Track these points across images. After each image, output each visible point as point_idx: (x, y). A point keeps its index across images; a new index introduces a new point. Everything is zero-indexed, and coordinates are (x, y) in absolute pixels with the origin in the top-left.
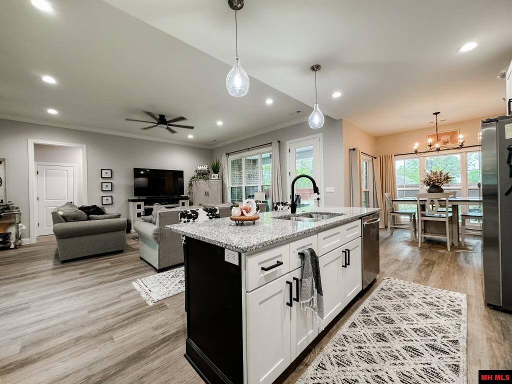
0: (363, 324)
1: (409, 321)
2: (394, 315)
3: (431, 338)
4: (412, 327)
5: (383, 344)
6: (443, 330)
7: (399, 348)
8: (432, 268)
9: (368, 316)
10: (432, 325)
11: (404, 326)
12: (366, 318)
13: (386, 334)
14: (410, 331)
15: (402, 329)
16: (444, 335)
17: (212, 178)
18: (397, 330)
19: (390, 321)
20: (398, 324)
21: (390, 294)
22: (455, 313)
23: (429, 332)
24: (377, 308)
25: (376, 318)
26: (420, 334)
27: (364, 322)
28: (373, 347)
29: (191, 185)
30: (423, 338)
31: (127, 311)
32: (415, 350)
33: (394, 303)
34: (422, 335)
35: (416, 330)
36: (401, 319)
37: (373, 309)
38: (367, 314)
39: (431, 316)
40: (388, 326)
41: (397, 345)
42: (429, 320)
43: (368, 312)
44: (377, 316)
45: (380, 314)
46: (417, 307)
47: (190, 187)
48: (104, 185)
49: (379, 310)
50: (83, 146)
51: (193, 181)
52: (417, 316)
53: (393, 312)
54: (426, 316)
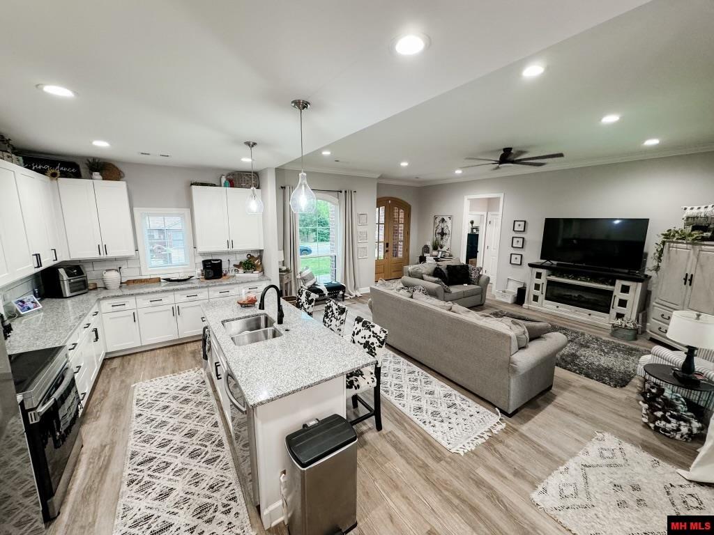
0: (210, 432)
1: (177, 471)
3: (153, 469)
4: (172, 466)
5: (186, 432)
6: (142, 491)
7: (174, 438)
9: (214, 442)
10: (154, 487)
11: (178, 461)
12: (213, 440)
13: (188, 440)
14: (173, 460)
15: (178, 455)
16: (142, 484)
18: (183, 451)
19: (194, 455)
20: (185, 458)
23: (156, 474)
24: (214, 459)
25: (206, 446)
27: (212, 435)
28: (190, 425)
30: (159, 462)
32: (163, 446)
34: (162, 465)
35: (168, 464)
36: (186, 467)
37: (217, 454)
38: (216, 443)
40: (192, 448)
41: (177, 439)
42: (158, 490)
43: (217, 446)
44: (206, 449)
45: (206, 454)
47: (660, 256)
48: (515, 240)
49: (210, 457)
50: (501, 196)
51: (664, 243)
52: (172, 487)
53: (197, 467)
54: (162, 496)
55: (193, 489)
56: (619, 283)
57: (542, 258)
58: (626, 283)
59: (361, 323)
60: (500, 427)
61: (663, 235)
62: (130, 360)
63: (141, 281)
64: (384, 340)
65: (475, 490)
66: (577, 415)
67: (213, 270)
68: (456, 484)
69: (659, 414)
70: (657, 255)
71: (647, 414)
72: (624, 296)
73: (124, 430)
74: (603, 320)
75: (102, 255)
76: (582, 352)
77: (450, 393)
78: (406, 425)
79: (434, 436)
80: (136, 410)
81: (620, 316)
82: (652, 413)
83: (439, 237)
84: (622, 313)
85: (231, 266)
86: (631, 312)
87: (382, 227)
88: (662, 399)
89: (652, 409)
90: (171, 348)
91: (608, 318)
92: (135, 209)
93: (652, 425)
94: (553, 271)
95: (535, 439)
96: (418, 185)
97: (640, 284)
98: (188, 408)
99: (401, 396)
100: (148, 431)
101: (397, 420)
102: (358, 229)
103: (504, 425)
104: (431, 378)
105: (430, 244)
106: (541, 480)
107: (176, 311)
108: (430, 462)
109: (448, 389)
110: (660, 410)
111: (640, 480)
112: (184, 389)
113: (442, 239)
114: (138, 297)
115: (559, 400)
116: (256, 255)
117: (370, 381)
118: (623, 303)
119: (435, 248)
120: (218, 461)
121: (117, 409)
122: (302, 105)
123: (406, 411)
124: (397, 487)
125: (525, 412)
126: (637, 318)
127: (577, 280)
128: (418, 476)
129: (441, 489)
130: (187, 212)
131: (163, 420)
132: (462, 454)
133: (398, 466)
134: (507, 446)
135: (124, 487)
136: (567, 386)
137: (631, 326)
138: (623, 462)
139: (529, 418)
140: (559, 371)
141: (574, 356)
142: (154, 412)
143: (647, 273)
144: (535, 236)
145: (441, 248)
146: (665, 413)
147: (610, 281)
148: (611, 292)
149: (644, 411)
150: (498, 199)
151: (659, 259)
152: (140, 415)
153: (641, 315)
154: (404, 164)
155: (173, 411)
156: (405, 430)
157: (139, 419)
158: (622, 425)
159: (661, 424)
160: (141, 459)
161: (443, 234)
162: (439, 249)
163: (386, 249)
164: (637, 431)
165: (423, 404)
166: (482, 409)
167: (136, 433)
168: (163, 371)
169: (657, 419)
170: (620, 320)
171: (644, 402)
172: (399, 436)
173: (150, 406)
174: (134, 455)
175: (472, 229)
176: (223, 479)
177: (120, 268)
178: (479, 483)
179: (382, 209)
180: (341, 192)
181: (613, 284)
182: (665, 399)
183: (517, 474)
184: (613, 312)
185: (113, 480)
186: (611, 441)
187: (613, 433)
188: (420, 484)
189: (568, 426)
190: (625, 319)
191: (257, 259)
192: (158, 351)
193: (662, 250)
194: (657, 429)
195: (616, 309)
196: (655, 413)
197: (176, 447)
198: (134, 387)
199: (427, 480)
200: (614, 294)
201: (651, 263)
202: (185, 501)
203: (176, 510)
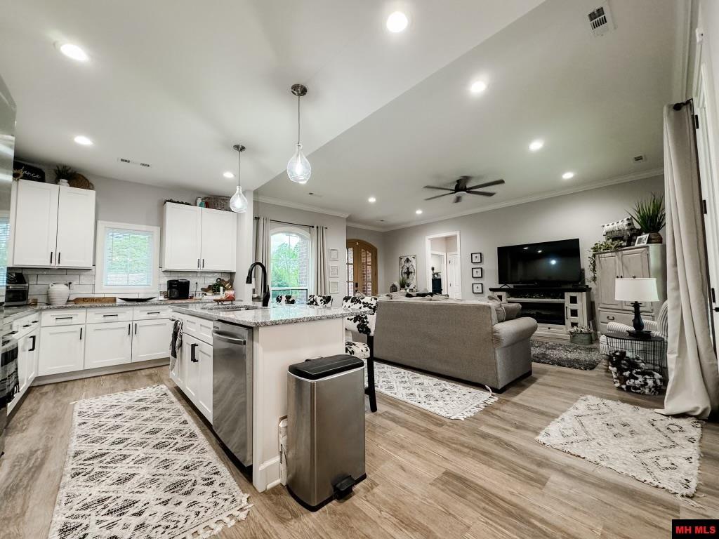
0: (178, 428)
1: (139, 460)
2: (162, 454)
3: (105, 462)
4: (132, 457)
5: (147, 430)
6: (93, 480)
7: (132, 436)
9: (184, 435)
10: (108, 475)
11: (141, 452)
13: (151, 436)
14: (132, 452)
15: (140, 448)
16: (91, 474)
17: (636, 245)
18: (145, 445)
19: (157, 446)
20: (149, 450)
23: (112, 465)
24: (187, 447)
26: (119, 457)
27: (180, 430)
29: (594, 264)
30: (114, 456)
32: (118, 443)
34: (116, 458)
35: (125, 457)
36: (150, 456)
38: (187, 435)
39: (114, 487)
40: (156, 442)
41: (137, 437)
42: (115, 477)
43: (188, 437)
45: (175, 444)
47: (594, 268)
48: (475, 271)
49: (181, 446)
50: (457, 233)
51: (594, 256)
52: (134, 472)
53: (165, 455)
54: (121, 481)
55: (162, 471)
56: (568, 295)
57: (500, 283)
58: (573, 294)
59: (350, 301)
60: (492, 400)
61: (592, 249)
62: (67, 385)
63: (92, 300)
64: (375, 307)
65: (482, 441)
66: (560, 388)
67: (178, 290)
68: (463, 439)
69: (627, 374)
70: (592, 267)
71: (618, 378)
72: (574, 306)
73: (62, 436)
74: (561, 332)
75: (53, 264)
76: (549, 352)
77: (439, 383)
78: (401, 406)
79: (432, 410)
80: (78, 420)
81: (574, 324)
82: (621, 374)
83: (405, 276)
84: (576, 322)
85: (199, 289)
86: (582, 319)
87: (351, 267)
88: (625, 360)
89: (620, 370)
90: (120, 375)
91: (565, 329)
92: (99, 222)
93: (624, 387)
94: (511, 293)
95: (527, 405)
96: (383, 230)
97: (584, 293)
98: (147, 414)
99: (391, 388)
100: (97, 433)
101: (390, 404)
102: (329, 264)
103: (496, 399)
104: (418, 375)
105: (397, 284)
106: (541, 429)
107: (132, 330)
108: (432, 427)
109: (436, 380)
110: (626, 370)
111: (627, 420)
112: (139, 400)
113: (408, 278)
114: (88, 310)
115: (540, 380)
116: (226, 280)
117: (364, 350)
118: (574, 313)
119: (403, 286)
120: (191, 448)
121: (52, 422)
122: (300, 90)
123: (399, 397)
124: (402, 447)
125: (513, 389)
126: (589, 324)
127: (532, 298)
128: (424, 438)
129: (449, 443)
130: (156, 230)
131: (116, 424)
132: (463, 419)
133: (400, 433)
134: (503, 411)
135: (67, 478)
136: (544, 372)
137: (585, 330)
138: (609, 411)
139: (518, 393)
140: (534, 365)
141: (544, 355)
142: (103, 419)
143: (587, 284)
144: (491, 265)
145: (408, 286)
146: (631, 371)
147: (560, 295)
148: (562, 305)
149: (614, 376)
150: (455, 237)
151: (594, 270)
152: (85, 423)
153: (591, 322)
154: (372, 200)
155: (129, 417)
156: (401, 410)
157: (83, 426)
158: (599, 391)
159: (630, 382)
160: (89, 456)
161: (408, 273)
162: (406, 287)
163: (356, 289)
164: (614, 393)
165: (414, 391)
166: (472, 390)
167: (79, 437)
168: (113, 390)
169: (626, 378)
170: (575, 328)
171: (613, 367)
172: (396, 413)
173: (98, 415)
174: (77, 454)
175: (434, 275)
176: (200, 460)
177: (70, 283)
178: (485, 436)
179: (351, 250)
180: (313, 227)
181: (563, 297)
182: (629, 360)
183: (518, 427)
184: (568, 322)
185: (49, 476)
186: (593, 400)
187: (593, 395)
188: (425, 443)
189: (554, 395)
190: (579, 325)
191: (227, 282)
192: (104, 377)
193: (594, 262)
194: (629, 388)
195: (570, 319)
196: (624, 374)
197: (134, 443)
198: (74, 405)
199: (432, 439)
200: (566, 306)
201: (588, 275)
202: (153, 481)
203: (141, 490)
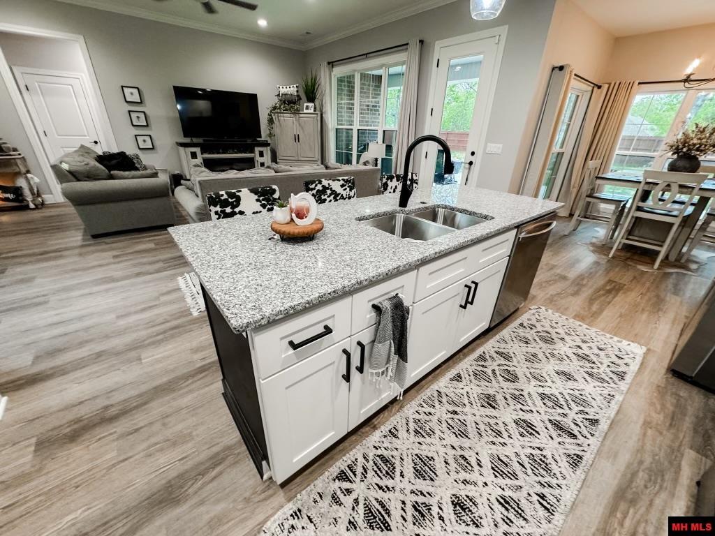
0: (472, 377)
1: (540, 381)
2: (521, 369)
3: (561, 411)
4: (541, 390)
5: (490, 411)
6: (585, 401)
7: (509, 421)
8: (614, 298)
9: (483, 366)
10: (571, 392)
11: (531, 388)
12: (480, 368)
13: (499, 397)
14: (535, 396)
15: (525, 393)
16: (582, 408)
17: (305, 111)
18: (517, 393)
19: (512, 377)
20: (522, 383)
21: (530, 334)
22: (614, 377)
23: (562, 401)
24: (501, 354)
25: (493, 371)
26: (548, 403)
27: (475, 374)
28: (473, 414)
29: (271, 121)
30: (550, 410)
31: (164, 321)
33: (530, 350)
34: (550, 404)
35: (543, 396)
36: (530, 376)
37: (495, 355)
38: (482, 363)
39: (576, 377)
40: (506, 385)
42: (570, 384)
43: (485, 360)
44: (497, 368)
45: (502, 365)
46: (561, 360)
48: (133, 115)
49: (502, 359)
52: (556, 375)
53: (521, 365)
54: (569, 377)
55: (541, 356)
56: (257, 150)
57: (185, 136)
58: (261, 149)
61: (270, 107)
72: (262, 159)
97: (268, 148)
147: (250, 149)
148: (253, 159)
181: (253, 151)
200: (256, 159)
202: (553, 355)
203: (565, 358)
